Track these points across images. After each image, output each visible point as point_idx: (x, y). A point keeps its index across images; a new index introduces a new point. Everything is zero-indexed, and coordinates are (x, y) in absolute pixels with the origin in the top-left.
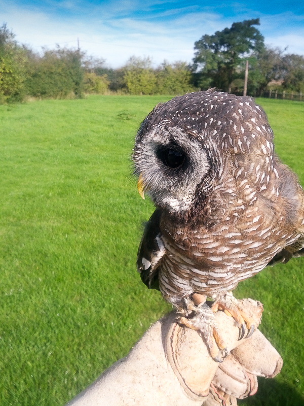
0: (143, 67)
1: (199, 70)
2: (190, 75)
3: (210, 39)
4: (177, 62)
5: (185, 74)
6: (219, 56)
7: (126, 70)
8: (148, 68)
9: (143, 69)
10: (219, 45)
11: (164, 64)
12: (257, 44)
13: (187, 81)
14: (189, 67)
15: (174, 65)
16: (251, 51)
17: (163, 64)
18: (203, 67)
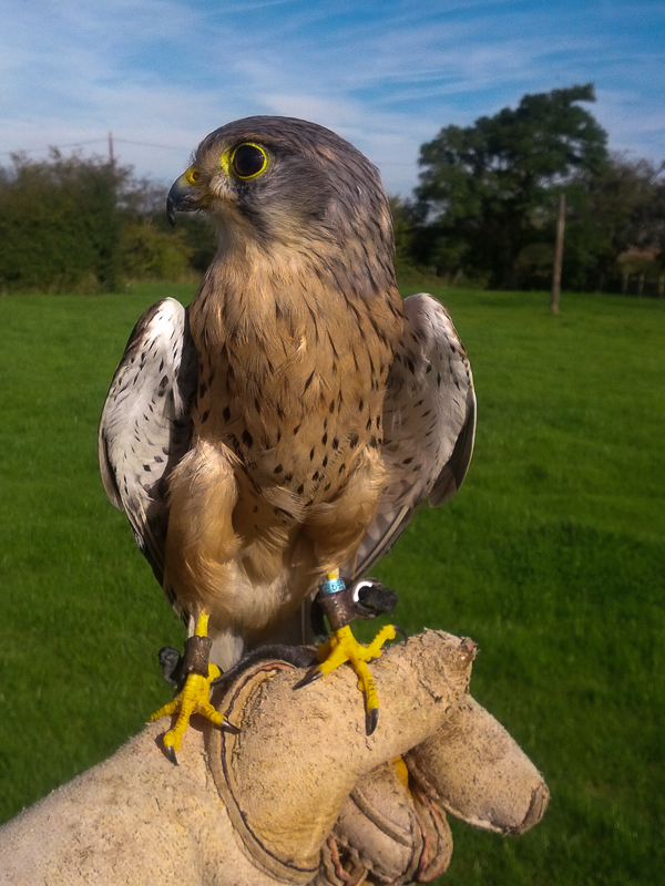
3: (463, 137)
6: (486, 182)
10: (486, 155)
12: (586, 150)
16: (573, 170)
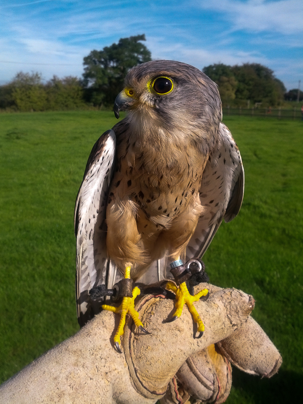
0: (32, 83)
1: (90, 85)
2: (81, 90)
4: (67, 78)
5: (76, 89)
6: (109, 71)
7: (14, 87)
8: (38, 84)
9: (32, 86)
10: (108, 61)
11: (54, 80)
13: (78, 97)
14: (80, 82)
15: (64, 81)
17: (52, 80)
18: (94, 83)
